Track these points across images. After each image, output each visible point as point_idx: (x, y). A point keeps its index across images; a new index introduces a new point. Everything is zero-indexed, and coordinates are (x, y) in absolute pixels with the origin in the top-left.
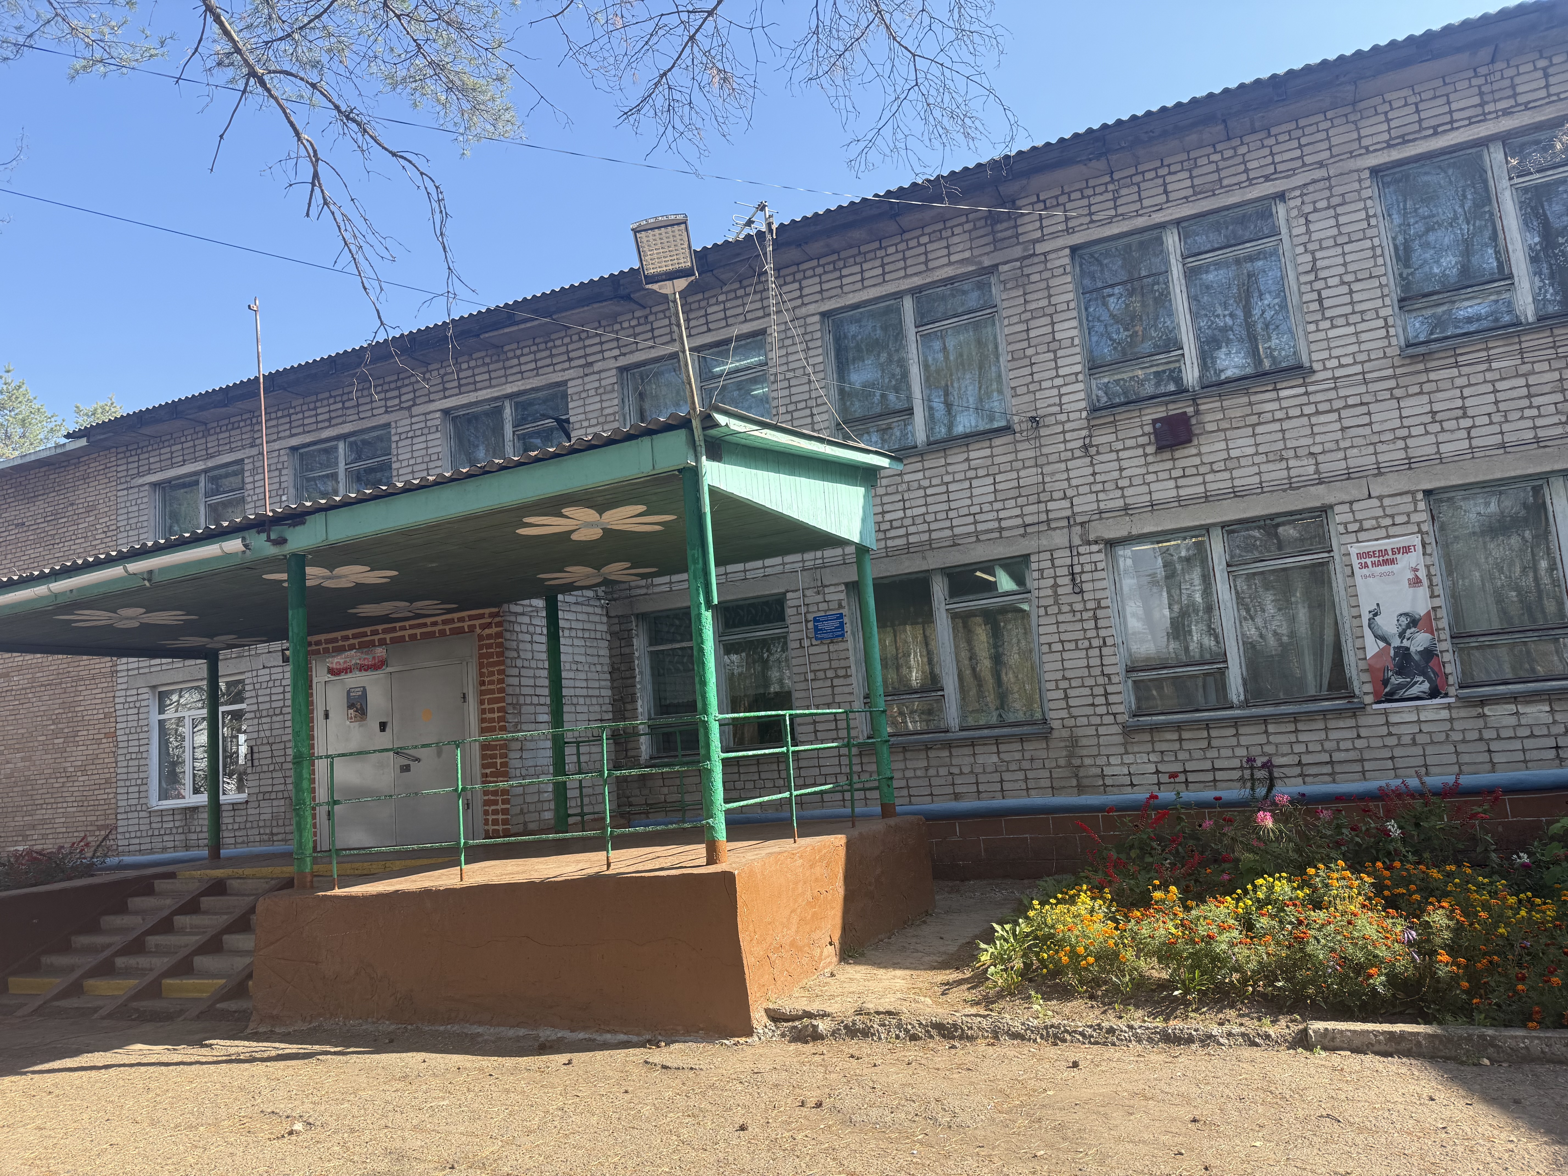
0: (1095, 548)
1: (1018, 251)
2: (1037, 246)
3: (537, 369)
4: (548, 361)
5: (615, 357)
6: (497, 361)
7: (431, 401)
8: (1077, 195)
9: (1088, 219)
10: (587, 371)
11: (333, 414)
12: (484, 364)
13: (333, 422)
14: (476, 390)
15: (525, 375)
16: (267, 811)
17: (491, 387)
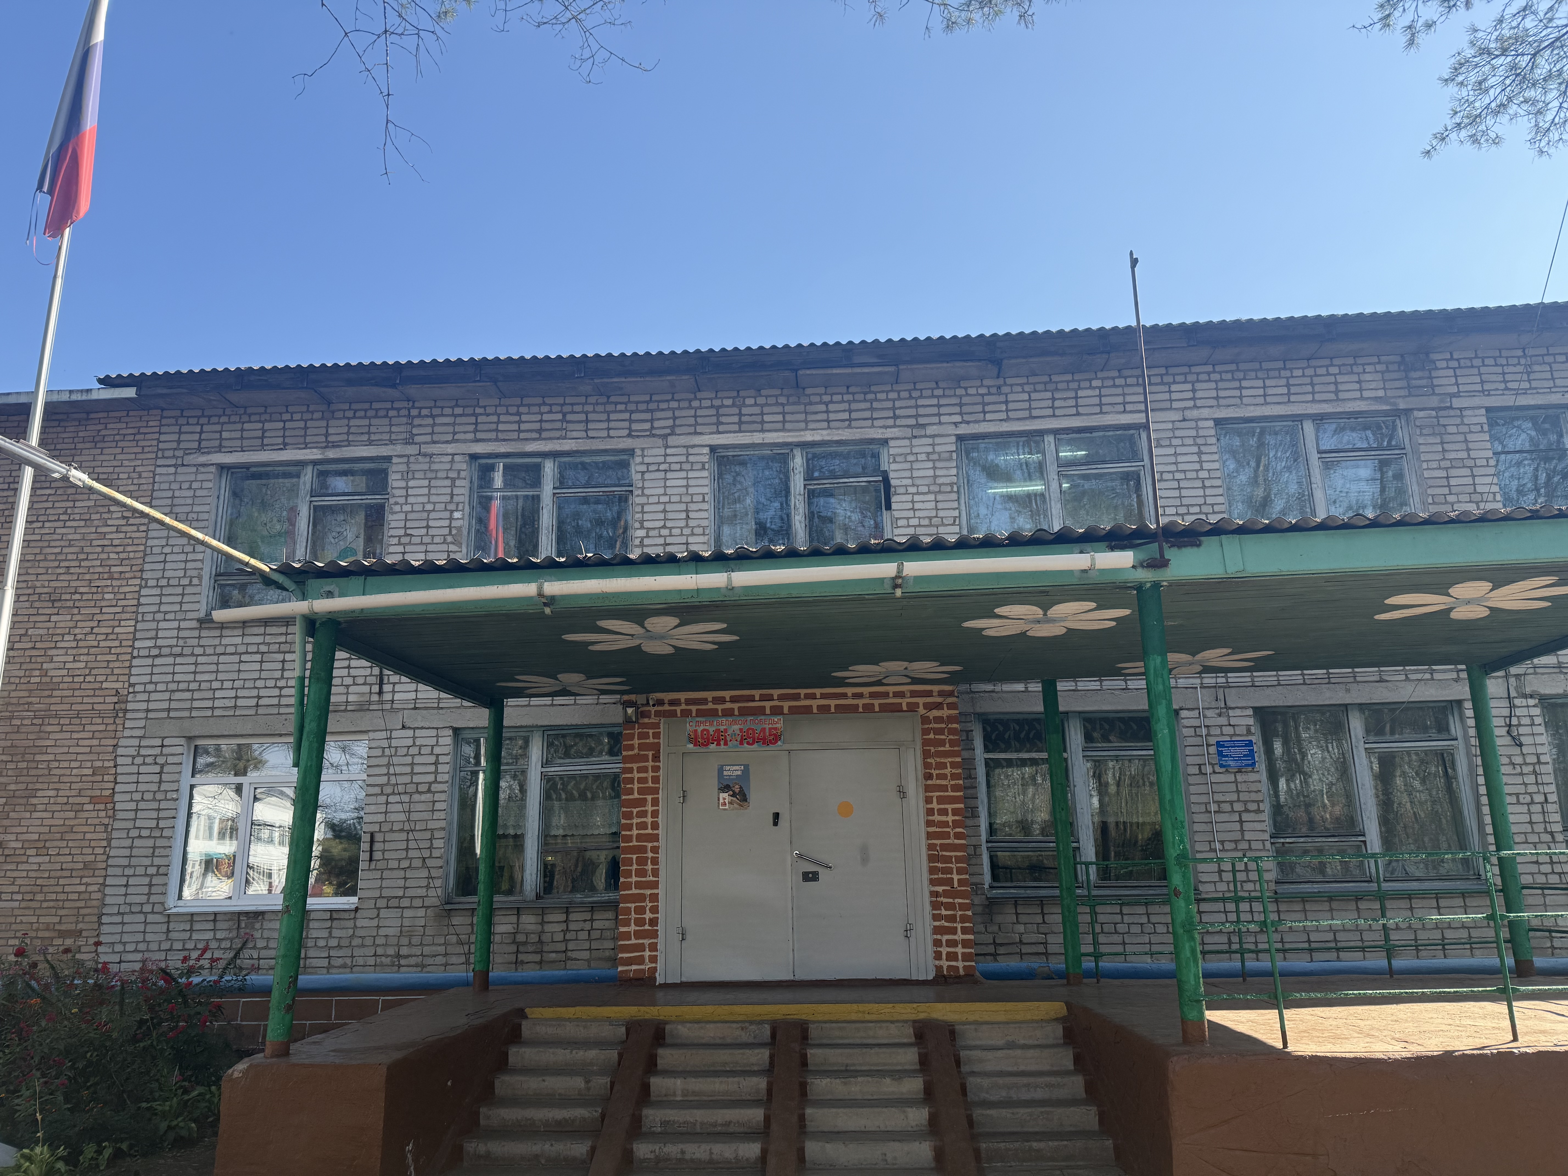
0: (1531, 702)
1: (1434, 401)
2: (1454, 400)
3: (850, 420)
4: (867, 414)
5: (955, 424)
6: (798, 403)
7: (696, 433)
8: (1490, 361)
9: (1502, 386)
10: (916, 432)
11: (546, 426)
12: (777, 404)
13: (545, 435)
14: (762, 431)
15: (832, 424)
16: (391, 923)
17: (783, 430)
